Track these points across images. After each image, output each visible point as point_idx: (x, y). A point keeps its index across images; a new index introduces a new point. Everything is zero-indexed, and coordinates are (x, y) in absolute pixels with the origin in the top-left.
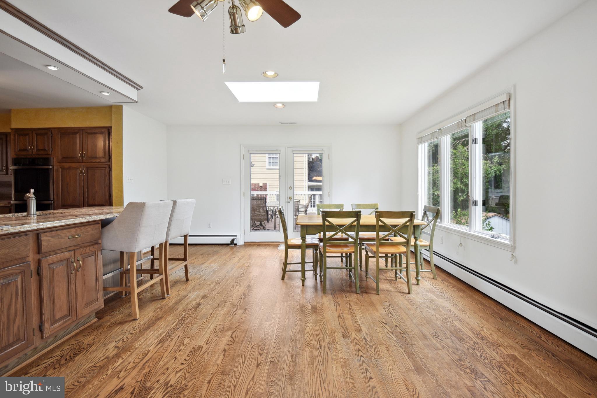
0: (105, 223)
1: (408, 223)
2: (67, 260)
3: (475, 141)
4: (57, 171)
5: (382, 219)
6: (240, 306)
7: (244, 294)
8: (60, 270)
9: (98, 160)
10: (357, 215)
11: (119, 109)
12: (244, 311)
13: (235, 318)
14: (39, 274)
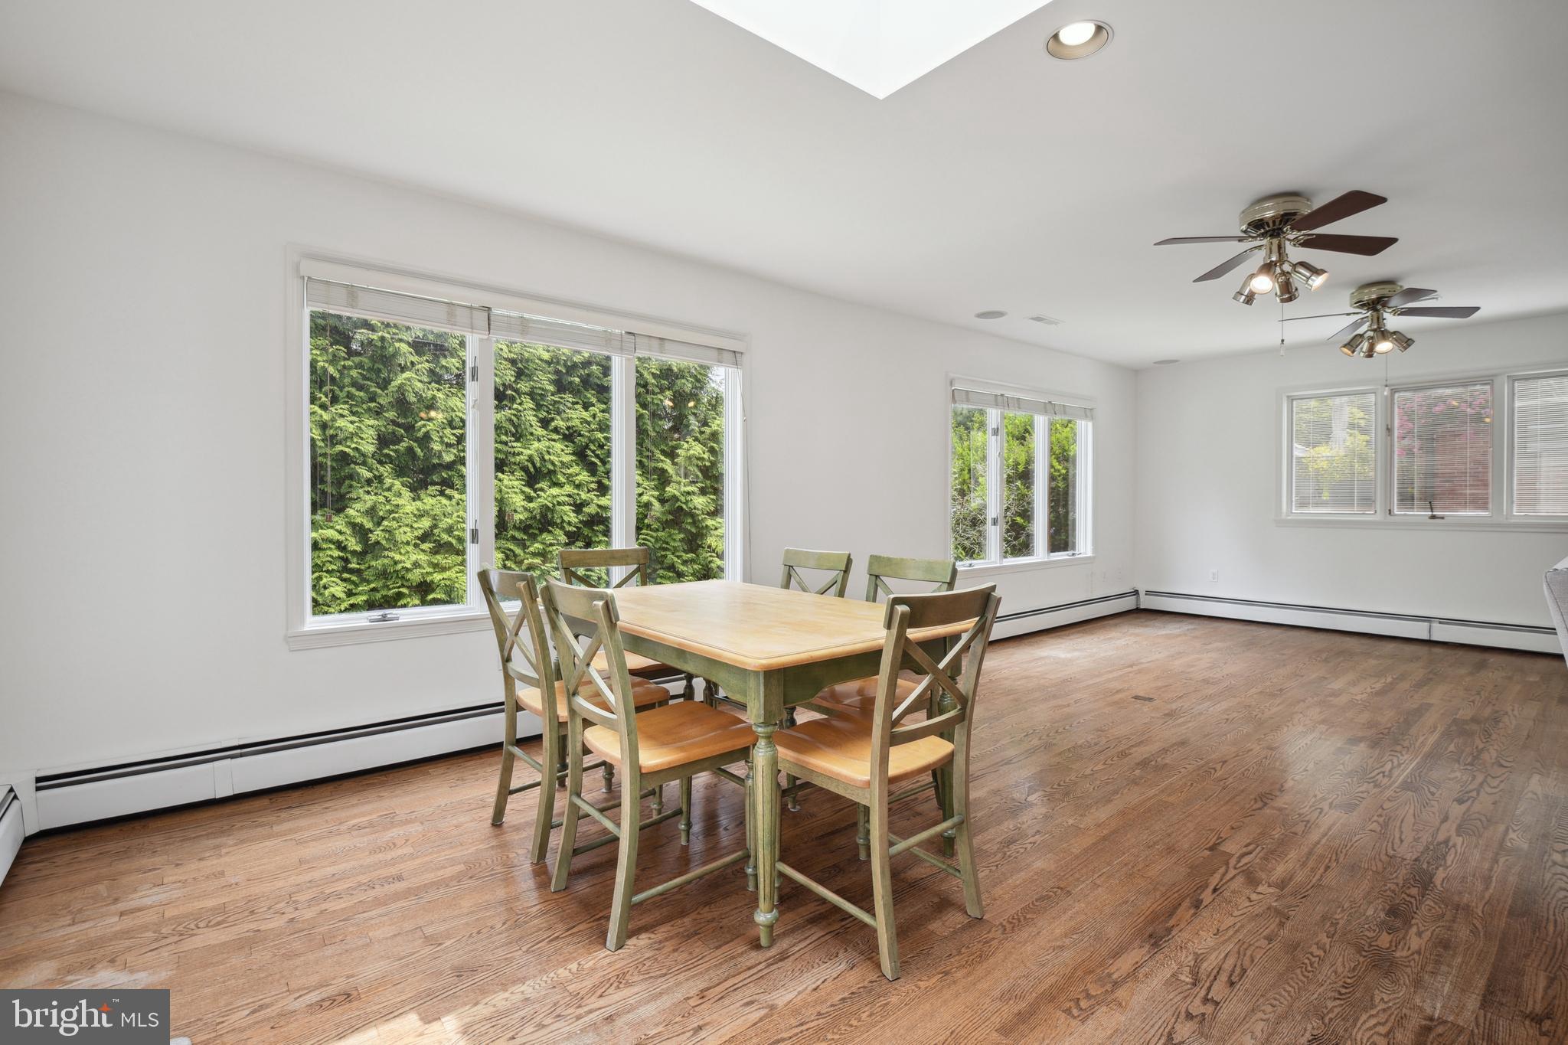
6: (1227, 864)
7: (1197, 907)
12: (1219, 844)
13: (1251, 837)
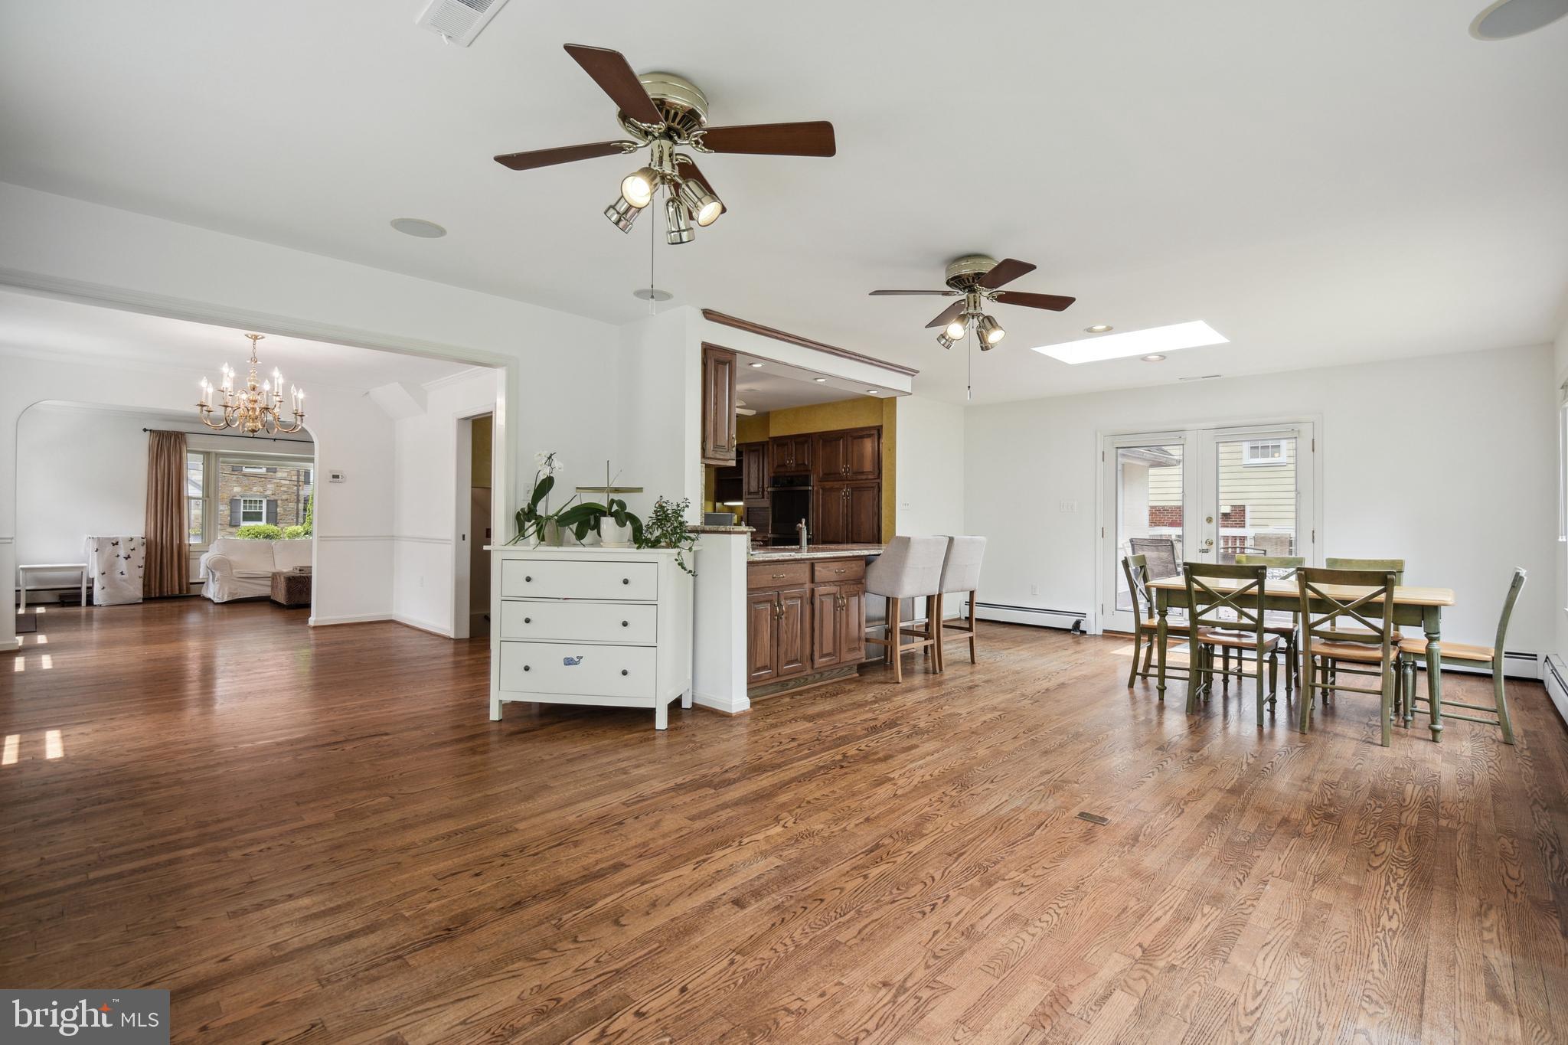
0: (868, 561)
1: (1380, 598)
2: (834, 594)
4: (818, 492)
5: (1313, 585)
8: (828, 603)
9: (864, 477)
11: (892, 402)
14: (812, 603)
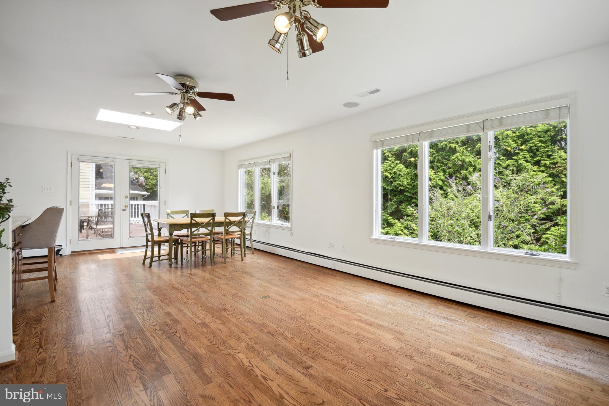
1: (242, 220)
3: (274, 173)
5: (228, 218)
10: (213, 215)
